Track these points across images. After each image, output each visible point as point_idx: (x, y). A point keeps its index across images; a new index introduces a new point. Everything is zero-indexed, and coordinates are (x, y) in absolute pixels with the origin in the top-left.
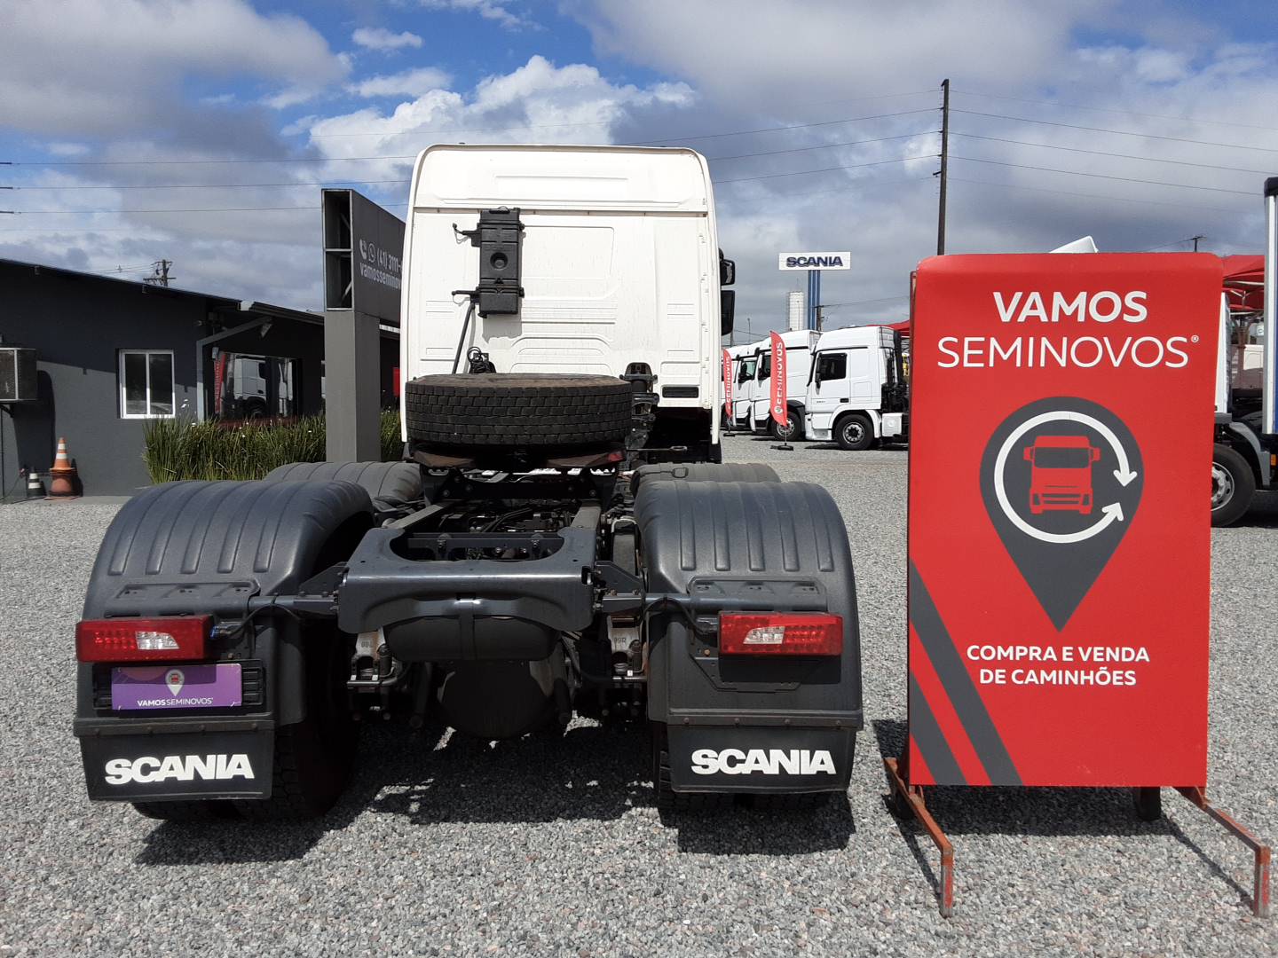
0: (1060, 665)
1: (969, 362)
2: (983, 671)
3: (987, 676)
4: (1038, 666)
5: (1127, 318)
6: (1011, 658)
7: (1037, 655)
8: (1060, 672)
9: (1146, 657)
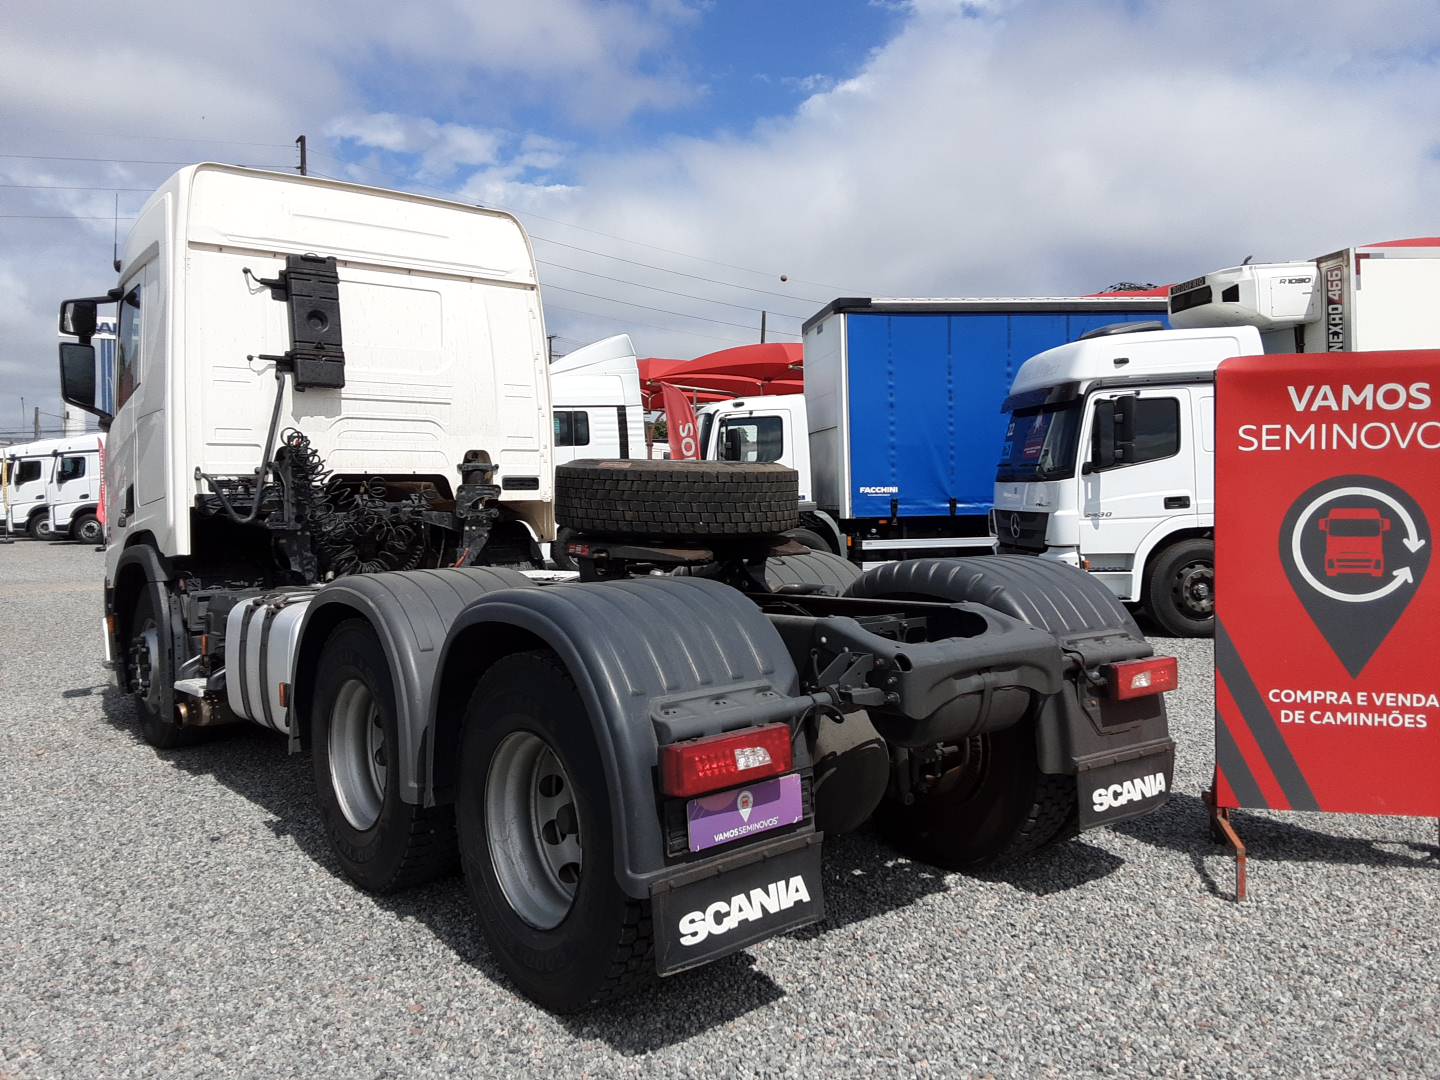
0: (1355, 708)
1: (1267, 445)
2: (1283, 712)
3: (1287, 716)
4: (1334, 709)
5: (1412, 406)
6: (1310, 701)
7: (1334, 699)
8: (1355, 715)
9: (1436, 703)
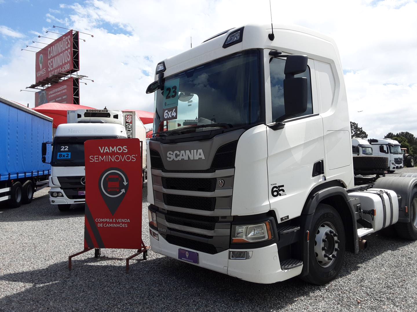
0: (113, 223)
1: (96, 161)
3: (99, 225)
5: (124, 151)
6: (104, 221)
7: (109, 221)
9: (129, 221)
